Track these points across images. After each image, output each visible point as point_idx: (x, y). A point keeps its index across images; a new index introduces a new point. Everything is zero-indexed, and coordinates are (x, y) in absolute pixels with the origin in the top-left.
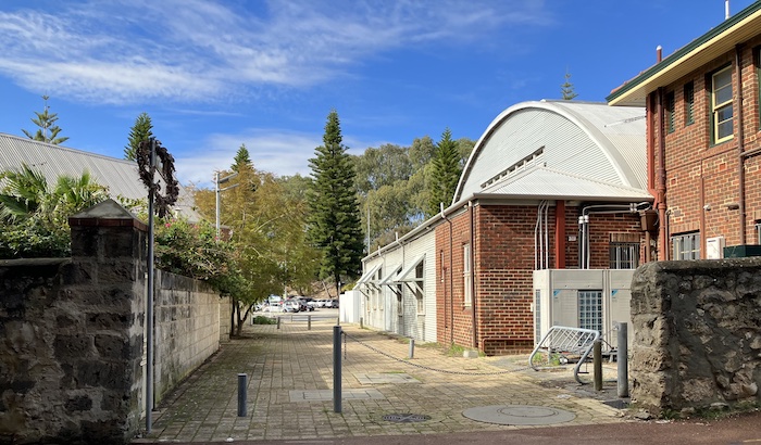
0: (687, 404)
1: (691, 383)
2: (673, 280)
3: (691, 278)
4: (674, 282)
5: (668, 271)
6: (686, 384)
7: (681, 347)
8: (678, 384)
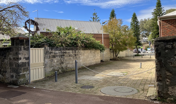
0: (170, 96)
1: (172, 88)
2: (162, 44)
3: (172, 43)
4: (163, 45)
5: (159, 41)
6: (170, 88)
7: (167, 72)
8: (166, 88)
